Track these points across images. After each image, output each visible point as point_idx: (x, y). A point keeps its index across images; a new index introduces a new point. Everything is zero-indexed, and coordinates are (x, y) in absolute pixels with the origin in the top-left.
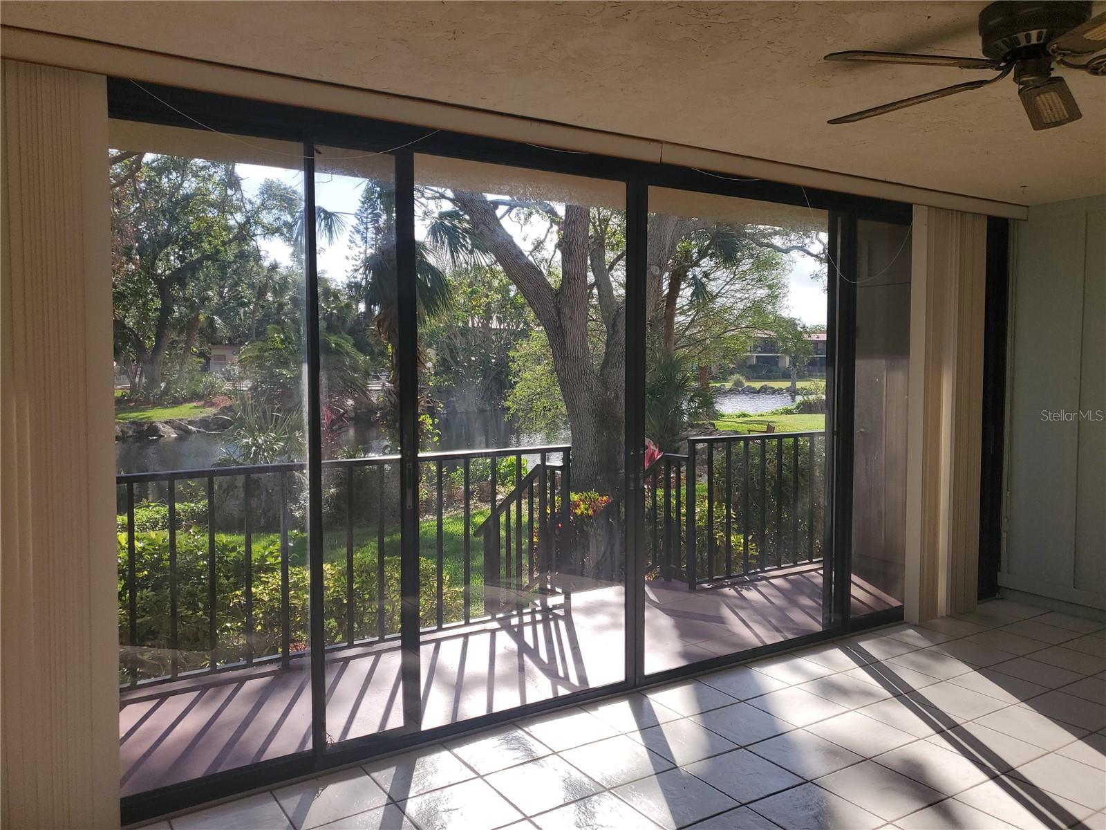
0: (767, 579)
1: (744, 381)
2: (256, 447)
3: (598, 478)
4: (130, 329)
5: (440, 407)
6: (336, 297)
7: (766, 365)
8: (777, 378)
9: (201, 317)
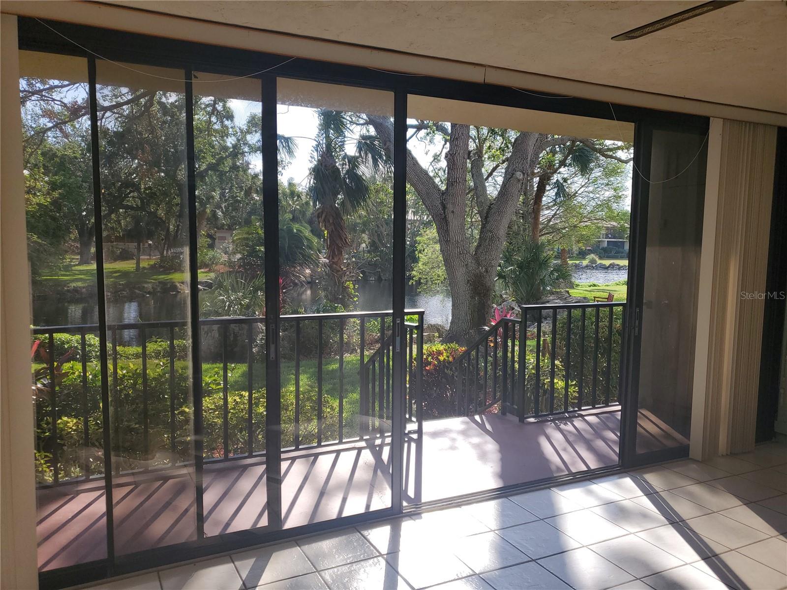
0: (582, 416)
1: (597, 259)
2: (229, 302)
3: (471, 331)
4: (161, 219)
5: (361, 277)
6: (299, 196)
7: (615, 247)
8: (623, 258)
9: (208, 211)
